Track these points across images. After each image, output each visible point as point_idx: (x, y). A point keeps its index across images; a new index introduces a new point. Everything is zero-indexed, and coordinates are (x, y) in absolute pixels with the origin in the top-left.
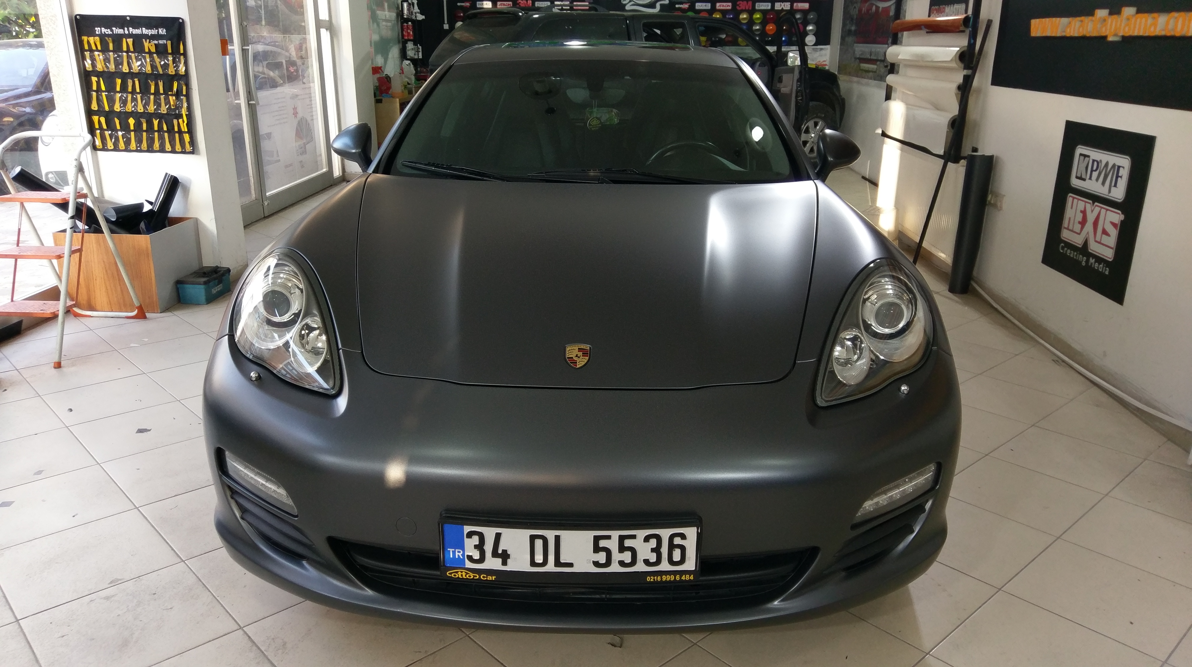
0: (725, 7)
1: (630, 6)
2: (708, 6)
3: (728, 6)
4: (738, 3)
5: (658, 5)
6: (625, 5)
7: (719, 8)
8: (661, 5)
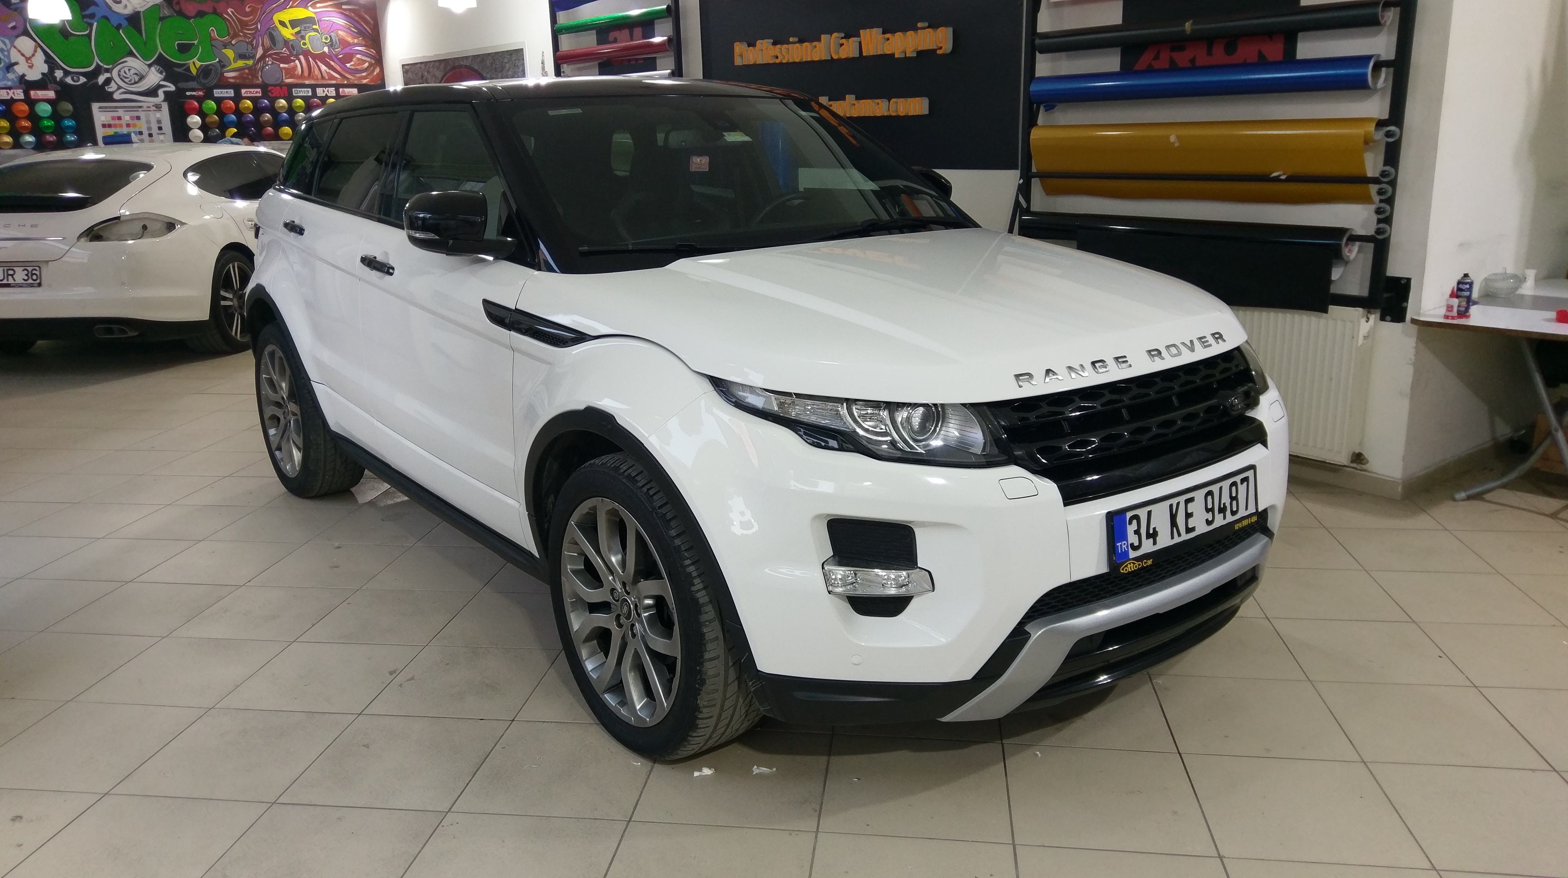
0: (253, 93)
1: (120, 94)
2: (231, 93)
3: (257, 92)
4: (270, 88)
5: (161, 92)
6: (112, 93)
7: (246, 95)
8: (165, 92)
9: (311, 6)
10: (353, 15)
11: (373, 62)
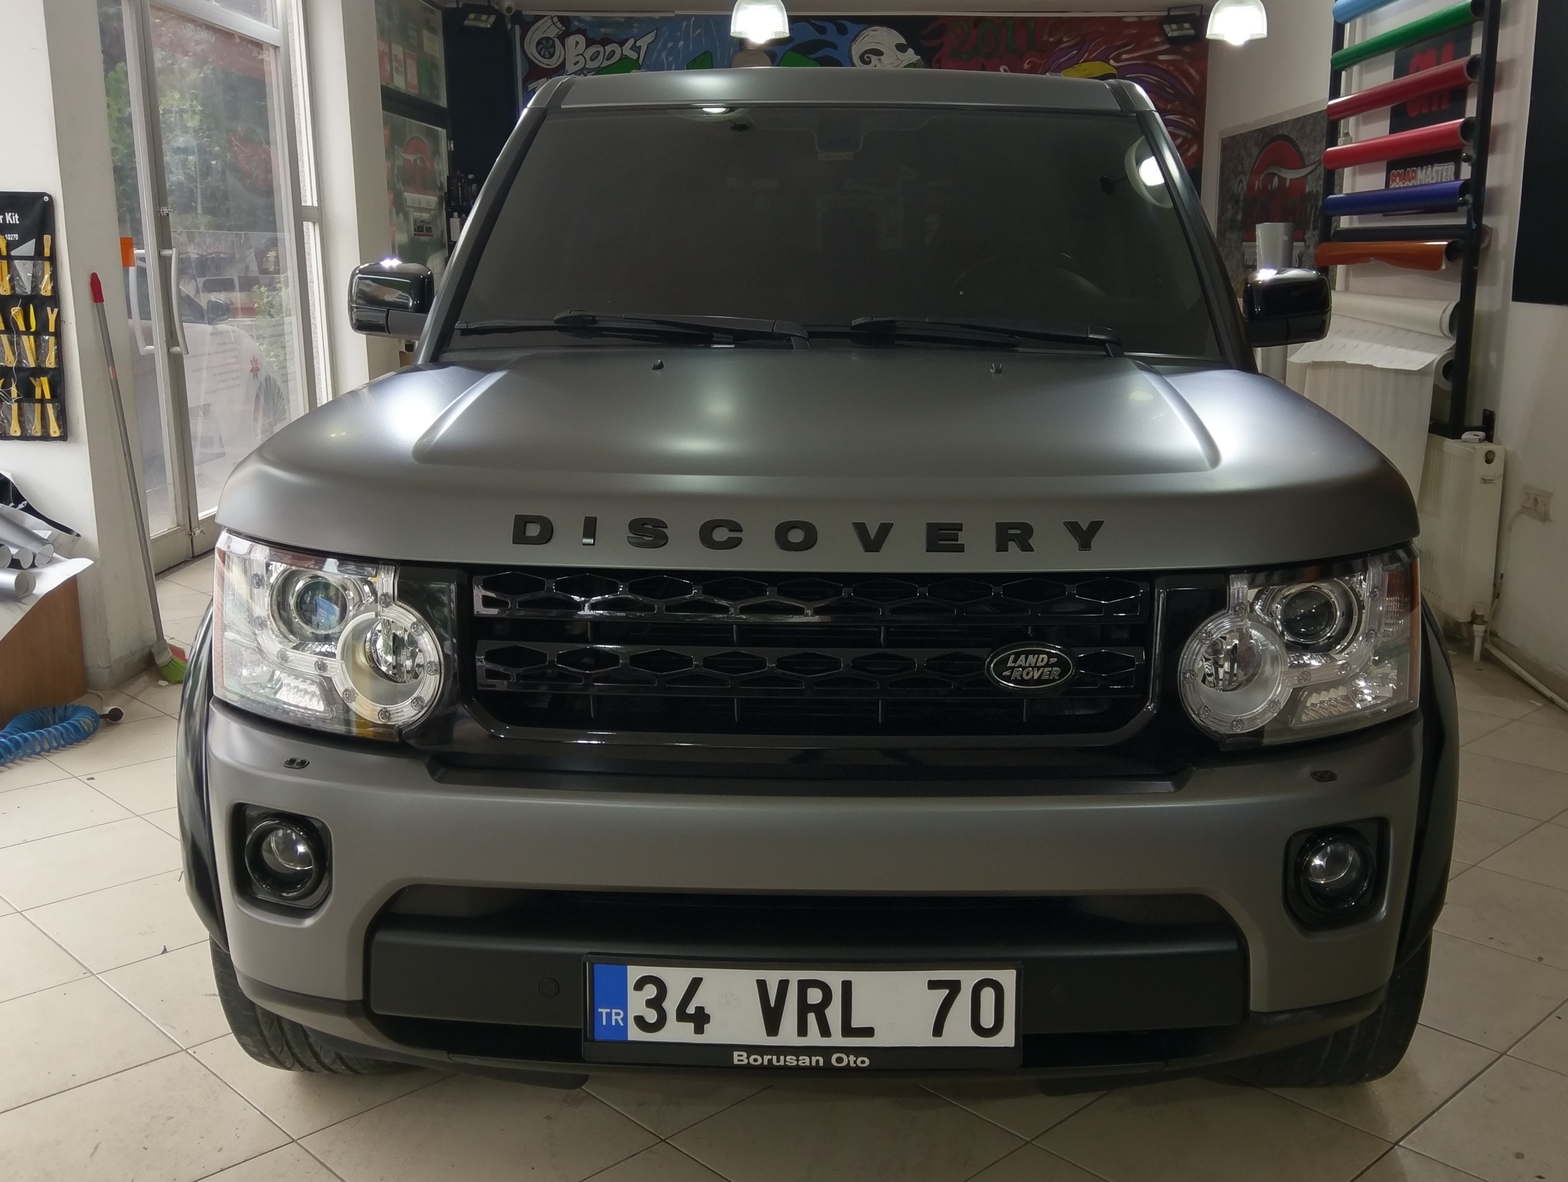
9: (1113, 59)
10: (1172, 68)
11: (1190, 136)
